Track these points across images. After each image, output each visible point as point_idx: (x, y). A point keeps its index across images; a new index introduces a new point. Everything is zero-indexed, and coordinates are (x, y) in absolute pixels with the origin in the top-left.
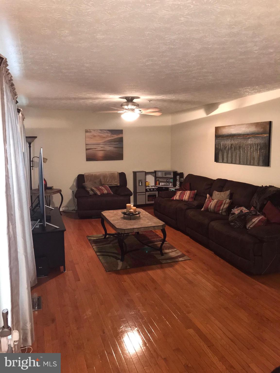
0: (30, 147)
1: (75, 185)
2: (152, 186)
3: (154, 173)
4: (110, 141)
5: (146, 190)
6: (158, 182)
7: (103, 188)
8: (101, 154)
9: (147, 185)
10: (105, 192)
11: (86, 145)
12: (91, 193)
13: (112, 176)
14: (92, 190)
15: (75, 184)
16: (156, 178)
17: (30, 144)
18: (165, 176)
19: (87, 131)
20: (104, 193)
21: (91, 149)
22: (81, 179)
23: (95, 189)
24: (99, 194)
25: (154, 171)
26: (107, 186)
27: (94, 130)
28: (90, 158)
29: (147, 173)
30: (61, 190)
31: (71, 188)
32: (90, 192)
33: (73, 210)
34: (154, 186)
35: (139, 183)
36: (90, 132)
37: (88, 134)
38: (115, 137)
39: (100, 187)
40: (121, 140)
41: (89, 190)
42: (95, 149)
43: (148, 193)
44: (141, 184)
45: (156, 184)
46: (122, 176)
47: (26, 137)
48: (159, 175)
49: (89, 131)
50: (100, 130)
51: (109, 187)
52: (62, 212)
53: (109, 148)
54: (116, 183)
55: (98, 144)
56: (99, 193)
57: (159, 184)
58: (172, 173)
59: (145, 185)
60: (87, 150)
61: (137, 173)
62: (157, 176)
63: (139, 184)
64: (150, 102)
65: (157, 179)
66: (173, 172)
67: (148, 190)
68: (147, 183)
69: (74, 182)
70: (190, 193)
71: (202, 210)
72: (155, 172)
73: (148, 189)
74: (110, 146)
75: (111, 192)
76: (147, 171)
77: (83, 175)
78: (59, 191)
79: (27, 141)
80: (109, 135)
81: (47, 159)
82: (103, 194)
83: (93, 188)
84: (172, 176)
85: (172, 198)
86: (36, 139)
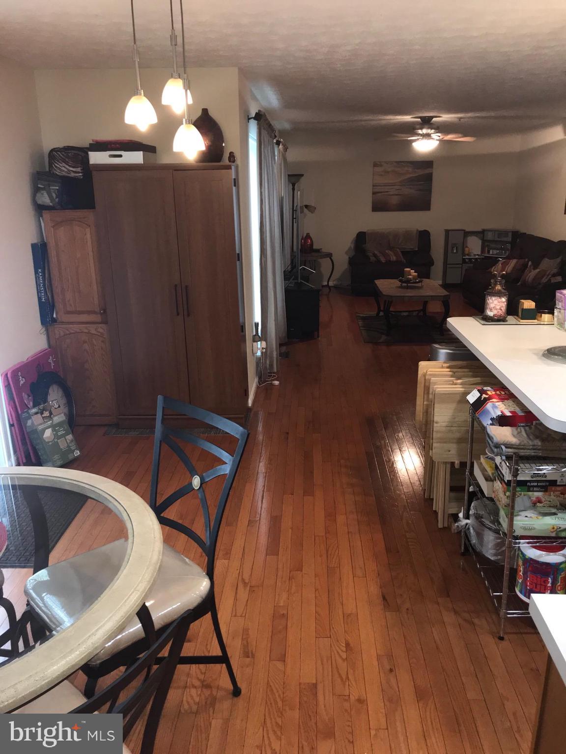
0: (293, 189)
1: (353, 248)
2: (475, 255)
3: (481, 234)
4: (411, 180)
5: (464, 261)
6: (486, 249)
7: (390, 253)
8: (395, 200)
9: (467, 252)
10: (394, 258)
11: (373, 186)
12: (373, 259)
13: (407, 235)
14: (375, 255)
15: (352, 246)
16: (484, 241)
17: (294, 185)
18: (499, 240)
19: (375, 165)
20: (392, 259)
21: (382, 192)
22: (361, 238)
23: (379, 254)
24: (383, 262)
25: (482, 230)
26: (398, 250)
27: (387, 163)
28: (379, 206)
29: (467, 234)
30: (332, 254)
31: (346, 253)
32: (371, 258)
33: (347, 286)
34: (478, 255)
35: (453, 248)
36: (381, 166)
37: (378, 169)
38: (421, 172)
39: (387, 252)
40: (429, 178)
41: (370, 254)
42: (387, 192)
43: (466, 266)
44: (455, 251)
45: (483, 251)
46: (424, 236)
47: (289, 175)
48: (489, 236)
49: (379, 163)
50: (396, 162)
51: (402, 252)
52: (332, 287)
53: (408, 191)
54: (413, 246)
55: (393, 185)
56: (383, 260)
57: (489, 252)
58: (510, 234)
59: (463, 252)
60: (374, 193)
61: (450, 232)
62: (485, 239)
63: (452, 250)
64: (460, 120)
65: (486, 244)
66: (512, 232)
67: (467, 260)
68: (467, 249)
69: (351, 243)
70: (517, 262)
71: (518, 284)
72: (483, 232)
73: (467, 258)
74: (411, 188)
75: (403, 259)
76: (467, 230)
77: (365, 233)
78: (329, 255)
79: (289, 181)
80: (410, 170)
81: (315, 208)
82: (390, 261)
83: (376, 252)
84: (509, 239)
85: (489, 270)
86: (303, 178)
